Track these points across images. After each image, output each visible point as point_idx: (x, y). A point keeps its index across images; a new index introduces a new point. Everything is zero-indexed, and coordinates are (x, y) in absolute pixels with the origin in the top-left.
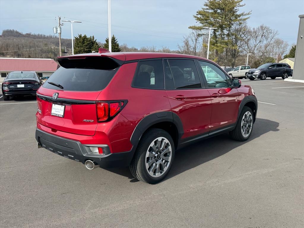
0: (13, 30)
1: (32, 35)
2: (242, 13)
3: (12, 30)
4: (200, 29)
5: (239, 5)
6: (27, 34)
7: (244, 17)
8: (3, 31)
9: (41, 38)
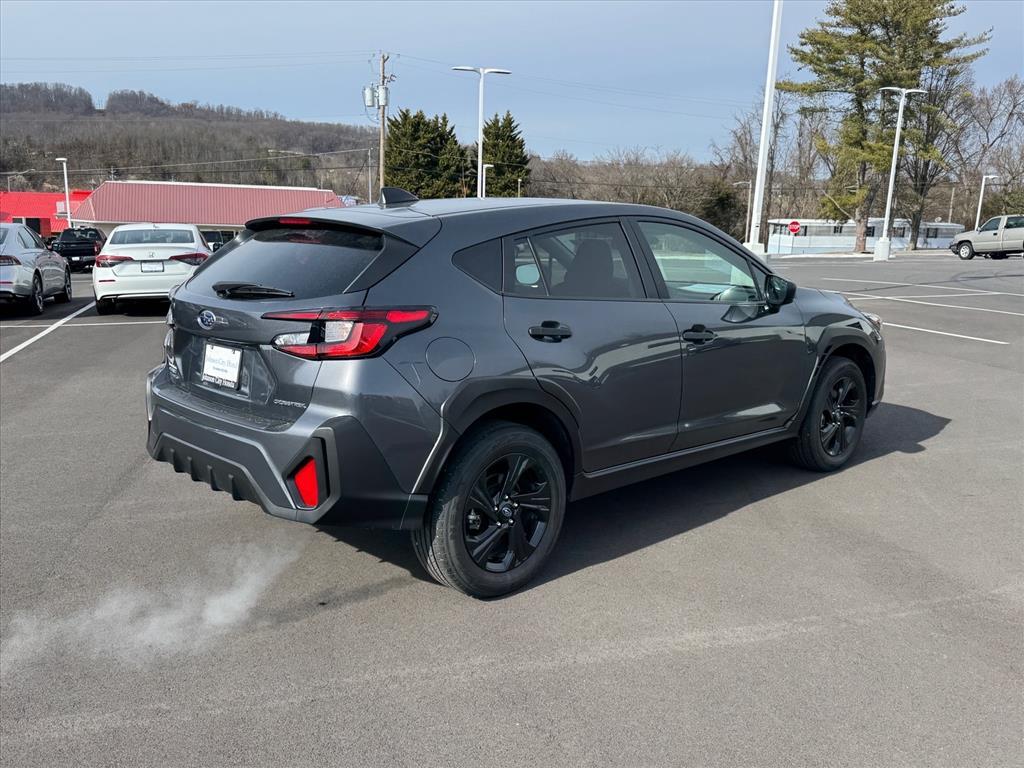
0: (141, 93)
1: (201, 110)
2: (956, 38)
3: (137, 91)
4: (810, 90)
5: (952, 10)
6: (185, 106)
7: (961, 51)
8: (110, 95)
9: (228, 119)
